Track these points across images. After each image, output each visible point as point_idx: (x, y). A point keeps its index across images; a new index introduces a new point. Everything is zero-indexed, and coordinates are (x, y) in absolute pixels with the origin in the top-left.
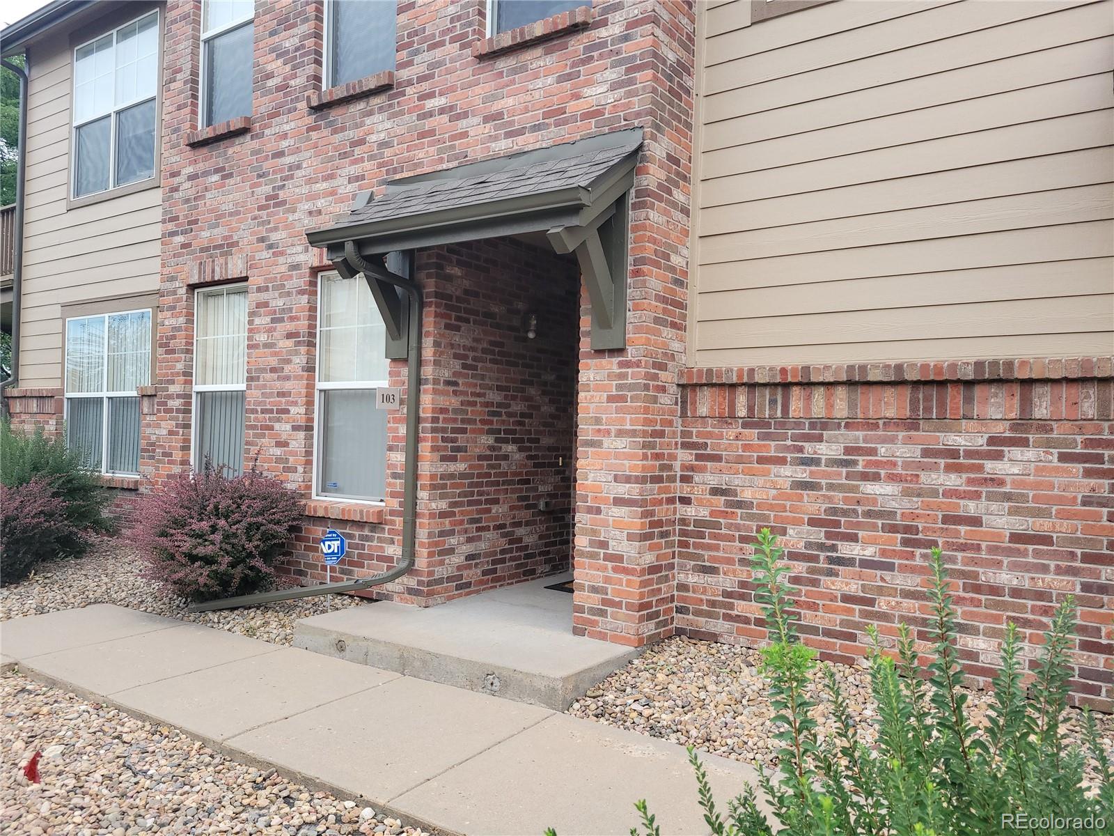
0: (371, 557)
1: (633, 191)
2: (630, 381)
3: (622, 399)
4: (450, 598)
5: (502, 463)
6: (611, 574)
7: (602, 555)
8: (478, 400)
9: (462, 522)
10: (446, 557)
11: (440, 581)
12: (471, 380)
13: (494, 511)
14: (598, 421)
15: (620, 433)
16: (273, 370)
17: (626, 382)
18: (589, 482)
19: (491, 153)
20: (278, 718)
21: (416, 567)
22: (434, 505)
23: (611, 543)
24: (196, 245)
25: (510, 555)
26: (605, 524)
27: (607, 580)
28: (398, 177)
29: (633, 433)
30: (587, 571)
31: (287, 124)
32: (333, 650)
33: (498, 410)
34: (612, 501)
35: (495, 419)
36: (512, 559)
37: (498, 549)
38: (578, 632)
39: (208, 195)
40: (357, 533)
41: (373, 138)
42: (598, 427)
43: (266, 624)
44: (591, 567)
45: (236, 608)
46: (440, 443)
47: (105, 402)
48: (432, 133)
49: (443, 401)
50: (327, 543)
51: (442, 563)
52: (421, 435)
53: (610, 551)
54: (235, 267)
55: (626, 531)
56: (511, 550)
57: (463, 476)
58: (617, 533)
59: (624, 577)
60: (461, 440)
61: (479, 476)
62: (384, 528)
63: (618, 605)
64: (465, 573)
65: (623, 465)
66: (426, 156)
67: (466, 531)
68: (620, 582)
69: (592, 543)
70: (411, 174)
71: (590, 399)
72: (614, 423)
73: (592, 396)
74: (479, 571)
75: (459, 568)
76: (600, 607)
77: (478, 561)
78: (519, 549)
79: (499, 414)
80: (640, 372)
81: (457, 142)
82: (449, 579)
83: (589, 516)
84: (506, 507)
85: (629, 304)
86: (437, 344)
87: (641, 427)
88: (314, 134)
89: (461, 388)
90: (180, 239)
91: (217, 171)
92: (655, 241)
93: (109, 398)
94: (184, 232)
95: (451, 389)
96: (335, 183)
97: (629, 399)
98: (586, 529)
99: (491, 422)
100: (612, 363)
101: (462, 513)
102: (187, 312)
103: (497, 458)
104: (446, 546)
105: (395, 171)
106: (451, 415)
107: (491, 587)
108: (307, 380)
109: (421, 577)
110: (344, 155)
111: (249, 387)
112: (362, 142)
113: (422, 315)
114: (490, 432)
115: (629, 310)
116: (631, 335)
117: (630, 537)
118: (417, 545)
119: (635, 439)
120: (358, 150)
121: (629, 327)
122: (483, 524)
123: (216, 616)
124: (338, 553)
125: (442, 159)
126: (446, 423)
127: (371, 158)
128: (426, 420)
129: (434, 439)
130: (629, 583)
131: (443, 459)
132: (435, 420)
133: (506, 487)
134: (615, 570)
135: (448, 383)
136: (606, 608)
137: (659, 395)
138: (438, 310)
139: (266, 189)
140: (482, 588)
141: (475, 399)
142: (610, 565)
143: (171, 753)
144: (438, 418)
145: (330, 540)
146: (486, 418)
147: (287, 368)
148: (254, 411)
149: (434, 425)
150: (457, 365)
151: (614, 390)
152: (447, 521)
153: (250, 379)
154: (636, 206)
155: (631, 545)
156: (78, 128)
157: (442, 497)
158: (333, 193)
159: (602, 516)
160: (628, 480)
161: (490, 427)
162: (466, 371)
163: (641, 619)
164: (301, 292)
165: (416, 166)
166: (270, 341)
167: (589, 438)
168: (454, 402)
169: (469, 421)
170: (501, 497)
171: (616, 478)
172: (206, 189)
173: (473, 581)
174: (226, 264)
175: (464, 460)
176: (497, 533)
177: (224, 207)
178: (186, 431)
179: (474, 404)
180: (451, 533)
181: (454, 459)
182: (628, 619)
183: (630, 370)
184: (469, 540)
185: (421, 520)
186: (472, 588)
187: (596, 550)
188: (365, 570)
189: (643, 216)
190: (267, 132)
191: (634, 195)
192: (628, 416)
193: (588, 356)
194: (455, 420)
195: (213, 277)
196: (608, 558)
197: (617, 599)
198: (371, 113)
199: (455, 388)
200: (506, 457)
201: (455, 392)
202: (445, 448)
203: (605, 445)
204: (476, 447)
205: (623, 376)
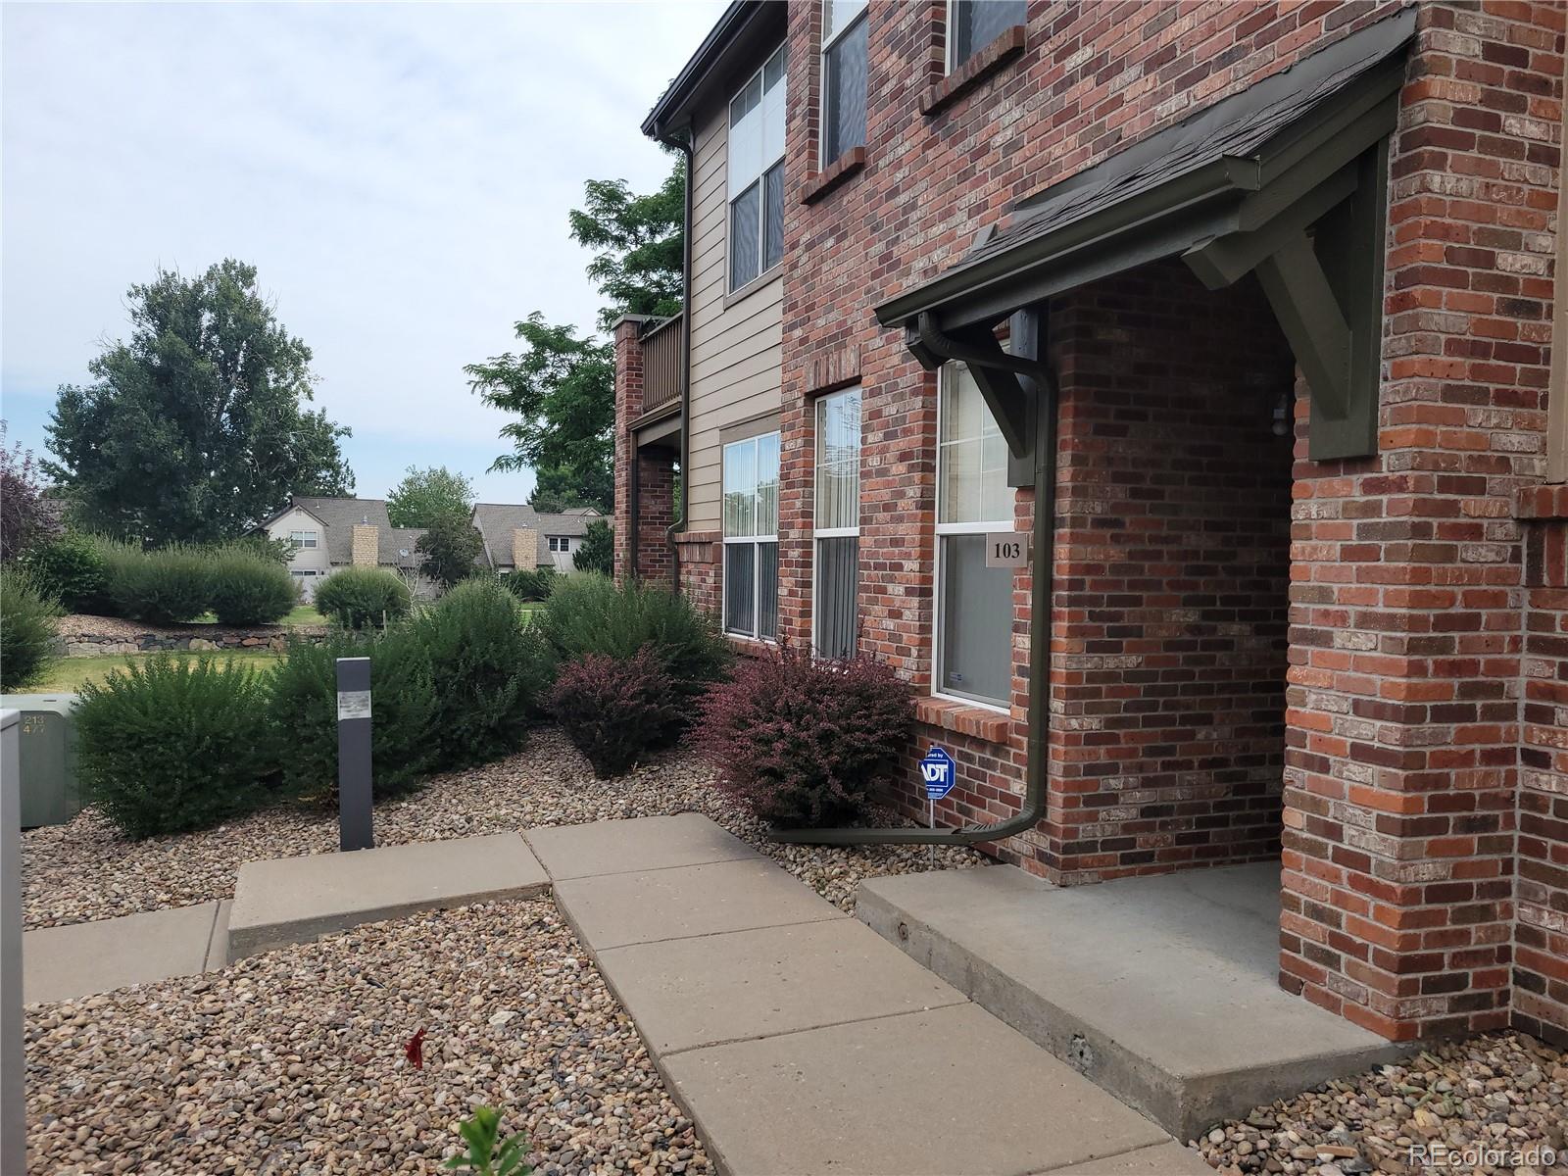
0: (992, 794)
1: (1395, 140)
2: (1385, 519)
3: (1371, 554)
4: (1110, 876)
5: (1219, 654)
6: (1347, 889)
7: (1330, 851)
8: (1165, 548)
9: (1132, 753)
10: (1101, 808)
11: (1090, 846)
12: (1149, 516)
13: (1200, 736)
14: (1324, 595)
15: (1366, 621)
16: (887, 508)
17: (1378, 520)
18: (1307, 710)
19: (1156, 123)
20: (751, 1035)
21: (1048, 820)
22: (1074, 723)
23: (1348, 831)
24: (813, 338)
25: (1236, 813)
26: (1336, 792)
27: (1339, 899)
28: (1028, 194)
29: (1389, 622)
30: (1303, 875)
31: (903, 147)
32: (895, 935)
33: (1208, 563)
34: (1348, 750)
35: (1202, 580)
36: (1239, 820)
37: (1211, 802)
38: (1288, 984)
39: (825, 268)
40: (977, 755)
41: (999, 140)
42: (1323, 607)
43: (844, 874)
44: (1311, 869)
45: (818, 845)
46: (1087, 622)
47: (756, 547)
48: (1072, 110)
49: (1091, 554)
50: (930, 766)
51: (1092, 818)
52: (1056, 609)
53: (1345, 846)
54: (848, 367)
55: (1375, 813)
56: (1239, 805)
57: (1132, 676)
58: (1357, 812)
59: (1372, 902)
60: (1129, 616)
61: (1167, 676)
62: (1008, 752)
63: (1360, 951)
64: (1140, 837)
65: (1369, 682)
66: (1065, 151)
67: (1141, 768)
68: (1363, 908)
69: (1313, 825)
70: (1044, 186)
71: (1310, 555)
72: (1353, 601)
73: (1315, 549)
74: (1170, 837)
75: (1127, 828)
76: (1327, 947)
77: (1168, 819)
78: (1254, 804)
79: (1212, 571)
80: (1404, 501)
81: (1106, 118)
82: (1107, 845)
83: (1307, 773)
84: (1227, 730)
85: (1385, 366)
86: (1077, 460)
87: (1403, 611)
88: (931, 153)
89: (1129, 530)
90: (798, 333)
91: (832, 231)
92: (1445, 232)
93: (760, 544)
94: (802, 323)
95: (1108, 533)
96: (953, 221)
97: (1382, 554)
98: (1303, 797)
99: (1194, 586)
100: (1351, 487)
101: (1132, 738)
102: (805, 431)
103: (1206, 646)
104: (1101, 791)
105: (1025, 186)
106: (1108, 576)
107: (1196, 865)
108: (921, 521)
109: (1055, 836)
110: (964, 176)
111: (862, 531)
112: (984, 150)
113: (1056, 416)
114: (1188, 602)
115: (1386, 379)
116: (1388, 429)
117: (1383, 825)
118: (1049, 786)
119: (1393, 634)
120: (980, 164)
121: (1384, 413)
122: (1178, 757)
123: (794, 852)
124: (944, 783)
125: (1086, 150)
126: (1097, 590)
127: (996, 173)
128: (1061, 583)
129: (1072, 617)
130: (1380, 913)
131: (1093, 648)
132: (1073, 585)
133: (1227, 696)
134: (1355, 882)
135: (1099, 523)
136: (1337, 952)
137: (1460, 544)
138: (1080, 404)
139: (879, 248)
140: (1176, 863)
141: (1158, 547)
142: (1345, 871)
143: (605, 1055)
144: (1082, 582)
145: (935, 763)
146: (1183, 577)
147: (901, 503)
148: (867, 566)
149: (1074, 593)
150: (1120, 493)
151: (1354, 537)
152: (1102, 749)
153: (864, 521)
154: (1401, 170)
155: (1384, 840)
156: (734, 203)
157: (1091, 710)
158: (951, 238)
159: (1330, 777)
160: (1378, 712)
161: (1191, 593)
162: (1138, 501)
163: (1407, 989)
164: (915, 393)
165: (1052, 171)
166: (883, 466)
167: (1308, 627)
168: (1116, 554)
169: (1146, 585)
170: (1217, 713)
171: (1358, 708)
172: (823, 260)
173: (1157, 850)
174: (840, 360)
175: (1133, 649)
176: (1209, 775)
177: (839, 281)
178: (806, 590)
179: (1157, 555)
180: (1111, 770)
181: (1115, 648)
182: (1378, 982)
183: (1385, 498)
184: (1147, 783)
185: (1056, 746)
186: (1156, 863)
187: (1320, 839)
188: (986, 812)
189: (1416, 184)
190: (881, 163)
191: (1398, 146)
192: (1381, 588)
193: (1309, 471)
194: (1117, 585)
195: (827, 381)
196: (1342, 857)
197: (1359, 940)
198: (996, 102)
199: (1117, 531)
200: (1226, 645)
201: (1115, 539)
202: (1099, 631)
203: (1338, 642)
204: (1160, 628)
205: (1372, 509)
